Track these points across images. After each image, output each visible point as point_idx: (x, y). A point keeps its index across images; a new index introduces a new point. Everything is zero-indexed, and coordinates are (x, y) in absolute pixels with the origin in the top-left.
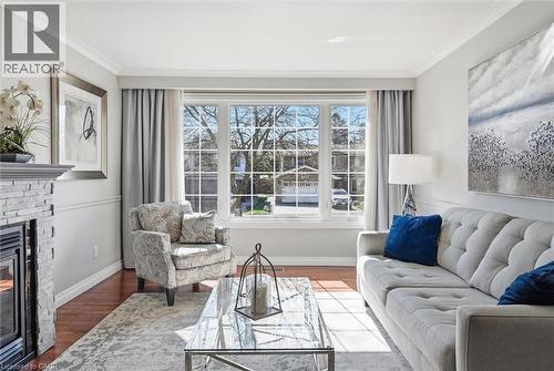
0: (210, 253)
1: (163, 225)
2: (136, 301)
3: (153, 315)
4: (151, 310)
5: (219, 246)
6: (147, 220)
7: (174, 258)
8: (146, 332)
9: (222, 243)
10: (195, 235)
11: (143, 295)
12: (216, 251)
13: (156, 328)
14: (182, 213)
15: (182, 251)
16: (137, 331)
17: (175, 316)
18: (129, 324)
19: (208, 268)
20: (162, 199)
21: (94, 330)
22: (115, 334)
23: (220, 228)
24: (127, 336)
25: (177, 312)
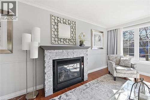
0: (128, 70)
1: (115, 60)
2: (107, 76)
3: (109, 81)
4: (109, 80)
5: (132, 69)
6: (111, 58)
7: (116, 69)
8: (105, 86)
9: (133, 68)
10: (124, 64)
11: (109, 75)
12: (130, 70)
13: (108, 86)
14: (121, 58)
15: (119, 68)
16: (103, 84)
17: (115, 84)
18: (102, 81)
19: (127, 74)
20: (117, 54)
21: (95, 80)
22: (99, 83)
23: (133, 63)
24: (101, 85)
25: (116, 83)
